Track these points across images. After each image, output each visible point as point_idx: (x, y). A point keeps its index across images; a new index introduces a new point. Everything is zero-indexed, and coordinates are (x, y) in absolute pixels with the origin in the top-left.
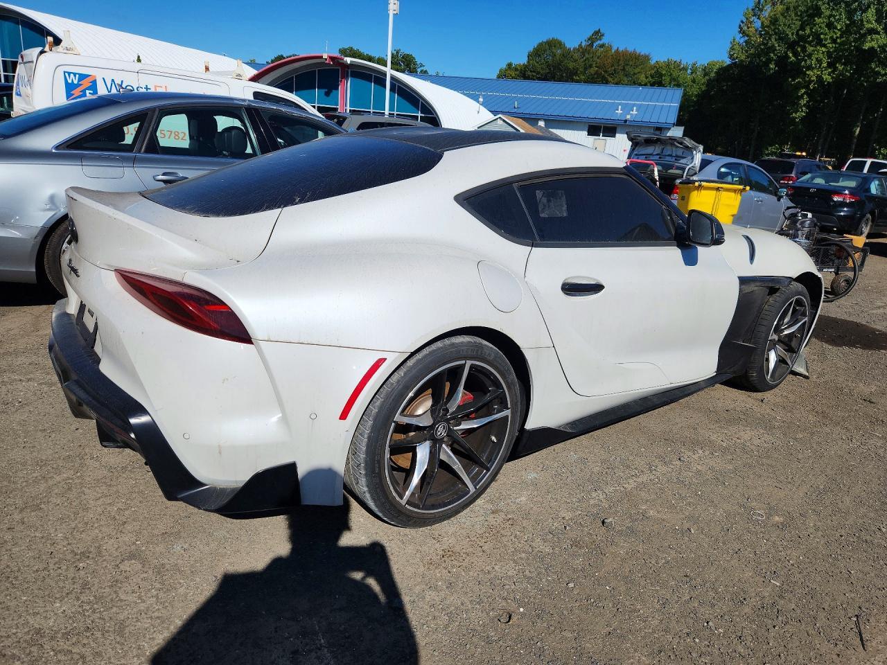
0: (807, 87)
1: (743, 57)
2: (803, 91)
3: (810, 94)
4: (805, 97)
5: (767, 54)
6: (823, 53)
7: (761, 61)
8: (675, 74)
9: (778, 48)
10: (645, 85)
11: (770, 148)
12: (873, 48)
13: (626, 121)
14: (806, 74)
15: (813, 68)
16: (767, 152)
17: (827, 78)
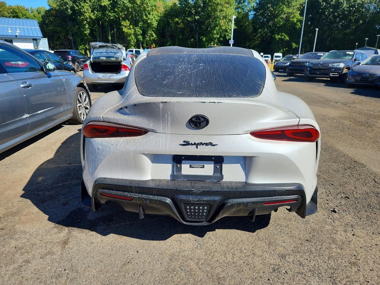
0: (86, 20)
1: (55, 6)
2: (86, 22)
3: (88, 23)
4: (87, 24)
5: (65, 5)
6: (88, 6)
7: (64, 8)
8: (24, 12)
9: (69, 3)
10: (10, 17)
11: (80, 47)
12: (105, 5)
13: (16, 36)
14: (84, 15)
15: (86, 13)
16: (80, 48)
17: (93, 17)
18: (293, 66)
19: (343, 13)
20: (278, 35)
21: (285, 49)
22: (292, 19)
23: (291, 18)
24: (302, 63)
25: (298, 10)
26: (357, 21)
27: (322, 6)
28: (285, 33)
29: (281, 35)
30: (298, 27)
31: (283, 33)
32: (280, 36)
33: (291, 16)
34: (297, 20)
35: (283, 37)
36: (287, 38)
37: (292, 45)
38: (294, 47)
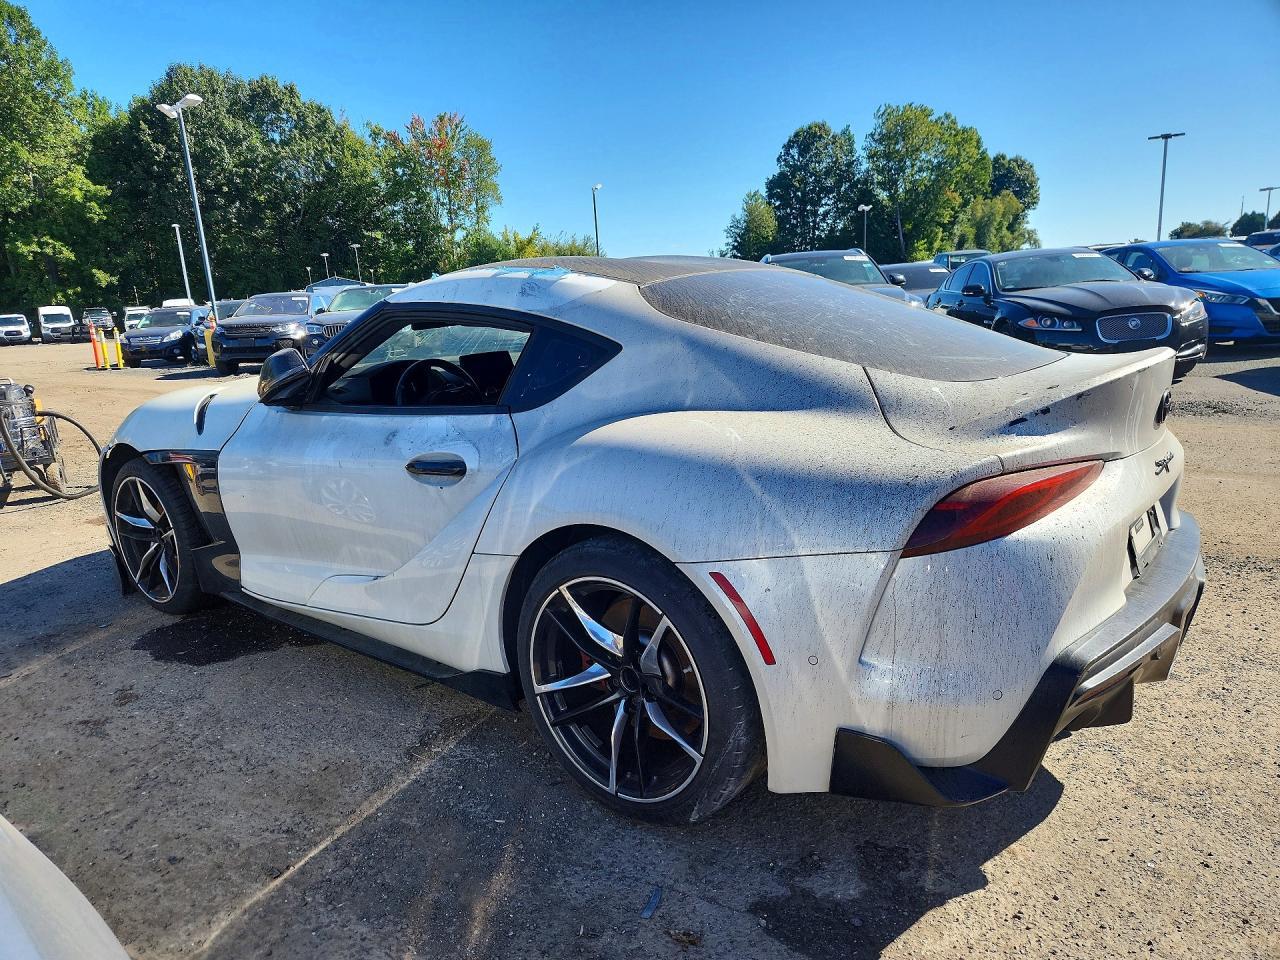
18: (229, 338)
19: (230, 181)
20: (28, 244)
21: (70, 292)
22: (64, 191)
23: (57, 186)
24: (263, 327)
25: (79, 162)
26: (274, 204)
27: (159, 156)
28: (51, 238)
29: (41, 245)
30: (97, 218)
31: (45, 235)
32: (35, 248)
33: (59, 181)
34: (85, 195)
35: (49, 251)
36: (68, 254)
37: (93, 275)
38: (104, 284)
